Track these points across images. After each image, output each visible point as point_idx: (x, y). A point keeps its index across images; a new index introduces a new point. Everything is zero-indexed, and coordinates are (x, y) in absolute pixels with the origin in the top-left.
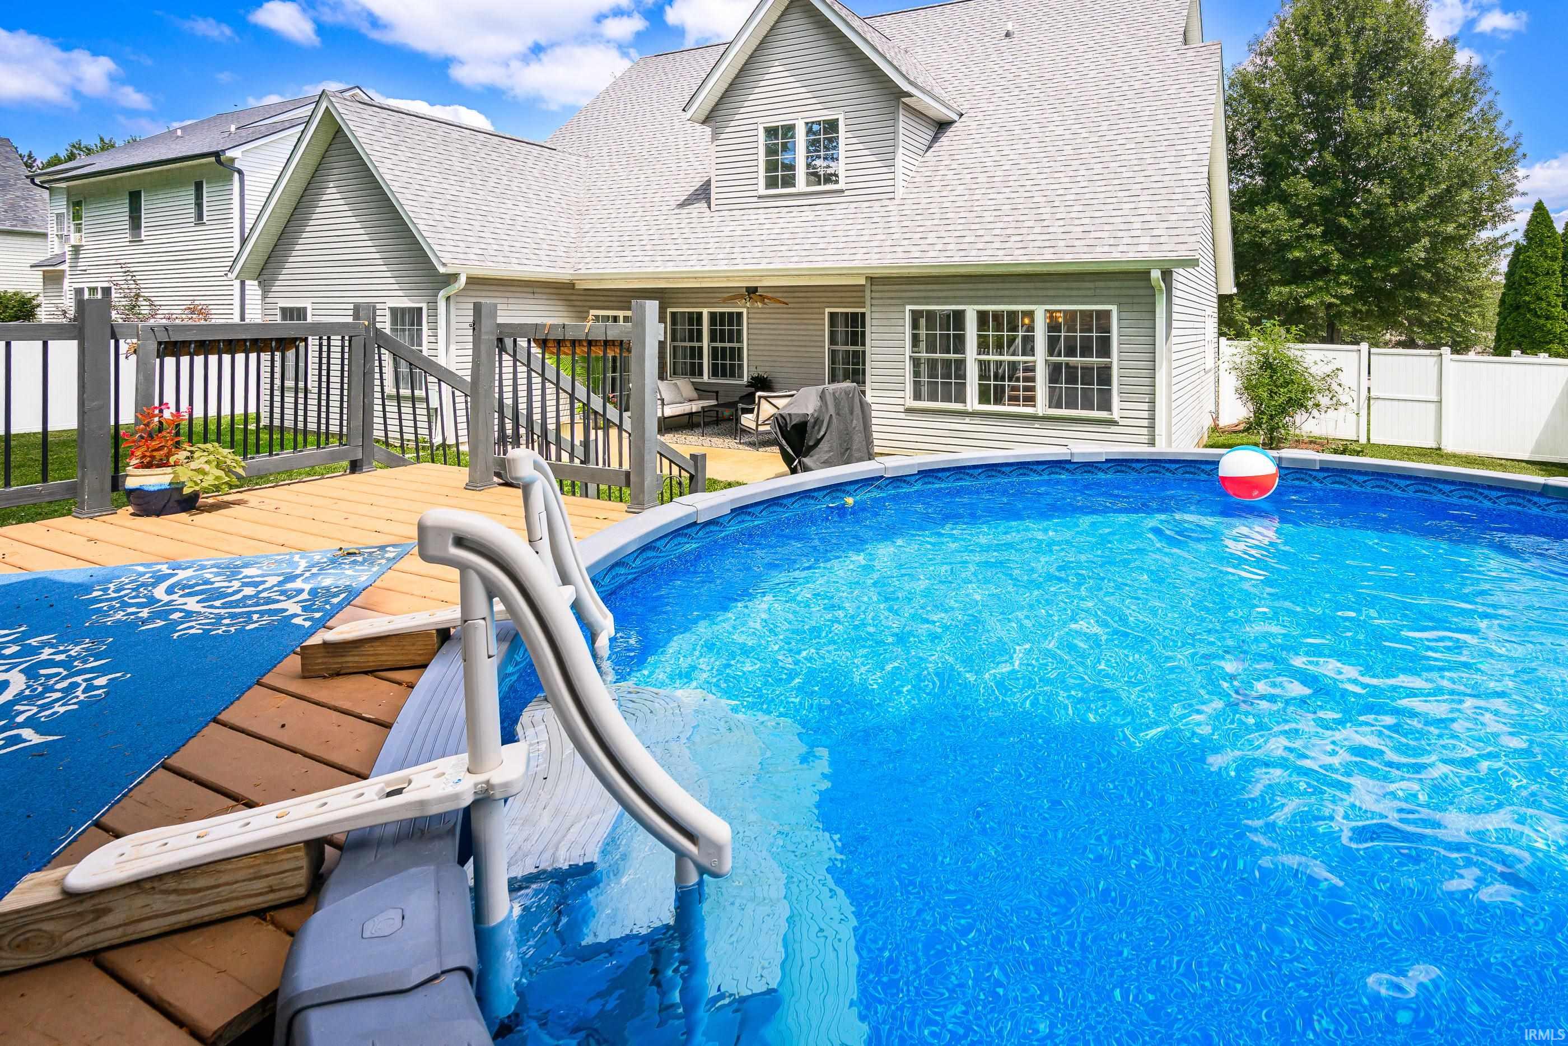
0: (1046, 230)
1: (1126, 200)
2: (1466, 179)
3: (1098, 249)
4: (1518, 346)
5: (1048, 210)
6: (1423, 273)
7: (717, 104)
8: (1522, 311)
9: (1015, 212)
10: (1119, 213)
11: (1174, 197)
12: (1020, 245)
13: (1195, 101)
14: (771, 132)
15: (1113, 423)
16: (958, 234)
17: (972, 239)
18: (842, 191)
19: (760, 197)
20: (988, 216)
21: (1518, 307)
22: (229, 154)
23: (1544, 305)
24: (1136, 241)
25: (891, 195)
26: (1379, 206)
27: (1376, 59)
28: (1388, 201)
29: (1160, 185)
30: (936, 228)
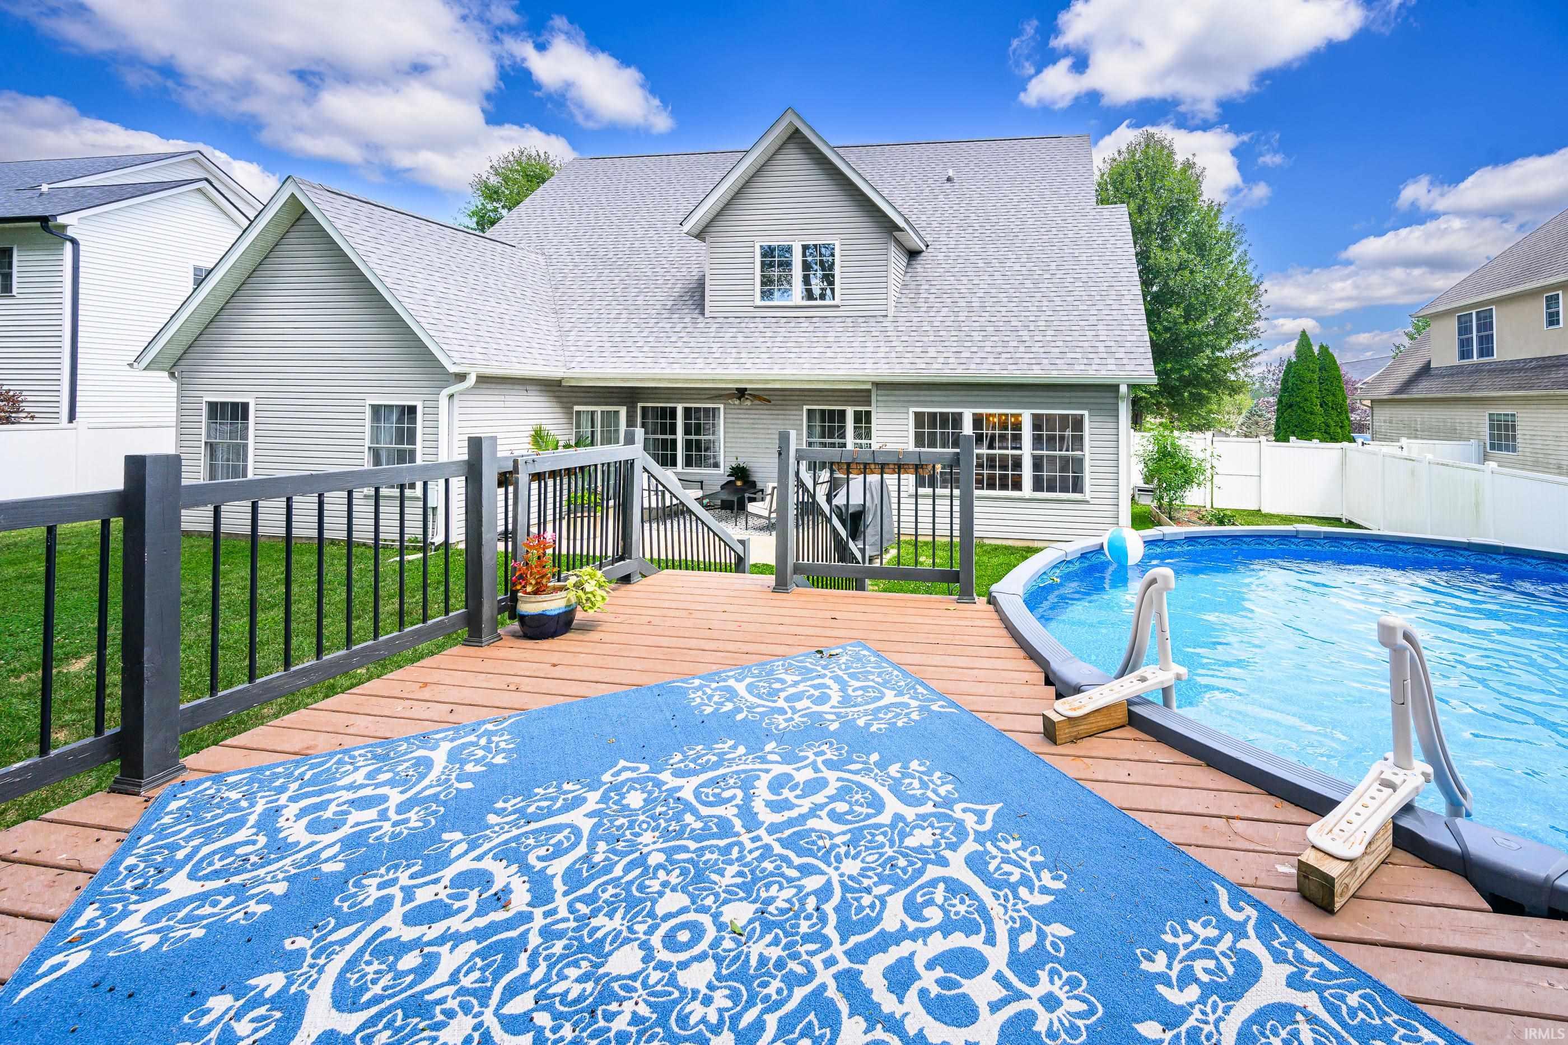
0: (1028, 350)
1: (1087, 328)
2: (1230, 304)
3: (1076, 367)
4: (1293, 434)
5: (1026, 333)
6: (1204, 375)
7: (712, 221)
8: (1295, 408)
9: (998, 333)
10: (1084, 338)
11: (1124, 328)
12: (1011, 361)
13: (1119, 252)
14: (768, 252)
15: (1087, 502)
16: (955, 349)
17: (968, 355)
18: (838, 306)
19: (756, 307)
20: (977, 336)
21: (1291, 406)
22: (61, 220)
23: (1309, 404)
24: (1104, 361)
25: (884, 313)
26: (1176, 324)
27: (1171, 211)
28: (1182, 320)
29: (1110, 317)
30: (934, 344)
